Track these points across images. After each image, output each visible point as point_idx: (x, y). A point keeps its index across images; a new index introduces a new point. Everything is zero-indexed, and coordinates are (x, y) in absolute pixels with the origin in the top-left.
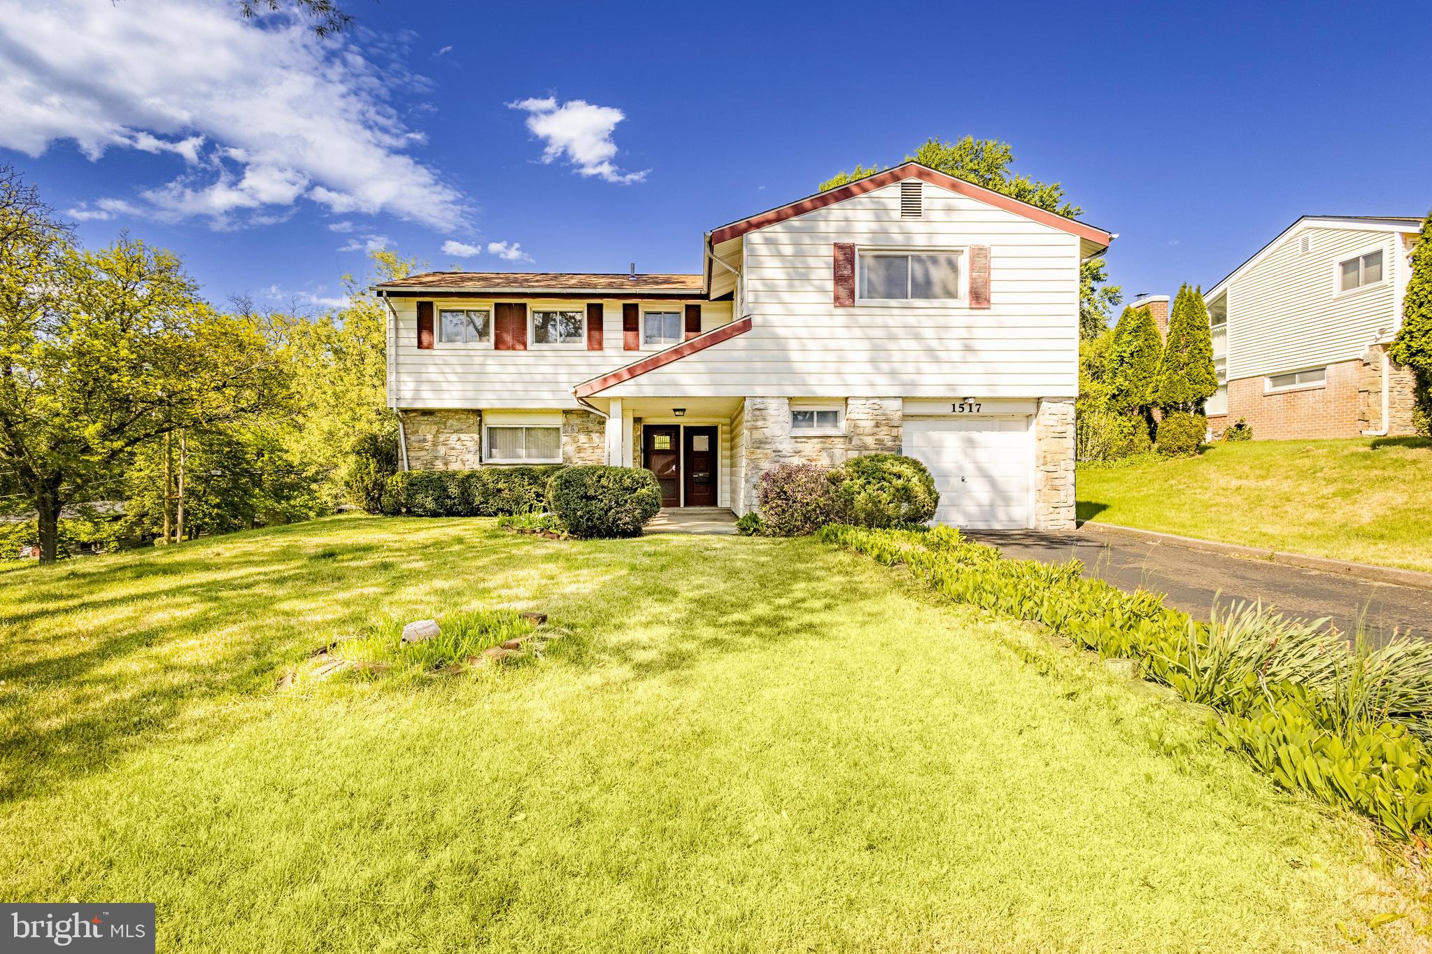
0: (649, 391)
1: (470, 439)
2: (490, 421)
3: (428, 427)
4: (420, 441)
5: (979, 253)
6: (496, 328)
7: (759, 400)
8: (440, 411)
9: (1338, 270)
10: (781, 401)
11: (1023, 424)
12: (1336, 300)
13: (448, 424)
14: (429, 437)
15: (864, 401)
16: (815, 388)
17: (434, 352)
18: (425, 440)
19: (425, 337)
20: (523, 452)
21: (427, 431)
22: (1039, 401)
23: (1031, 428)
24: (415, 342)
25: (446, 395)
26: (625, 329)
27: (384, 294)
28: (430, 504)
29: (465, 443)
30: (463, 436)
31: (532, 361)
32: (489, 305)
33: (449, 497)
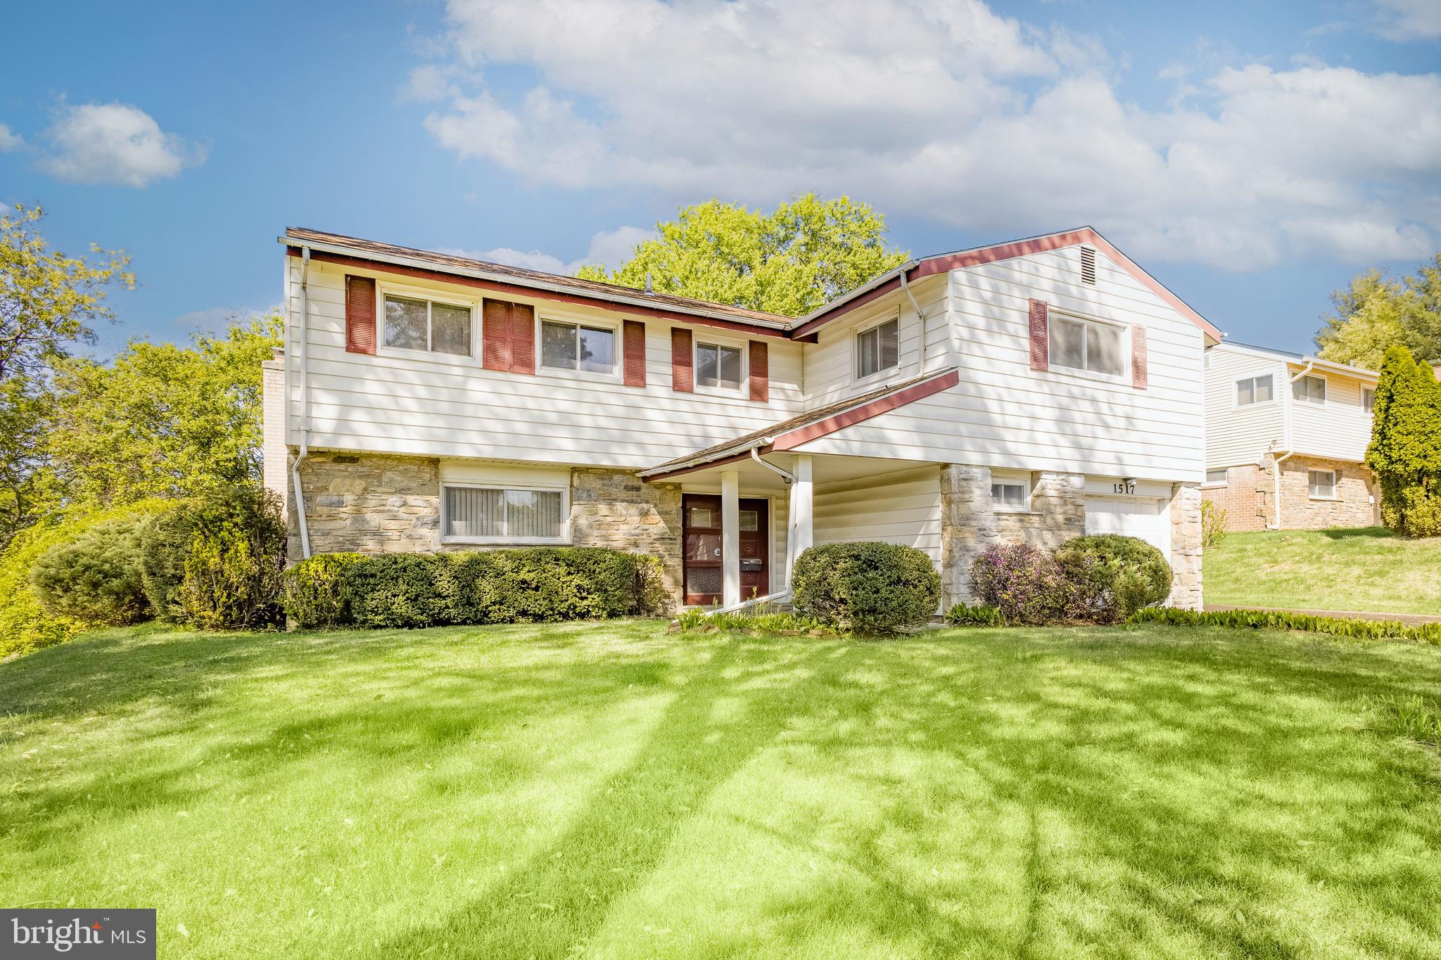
0: (856, 449)
1: (427, 505)
2: (452, 477)
3: (347, 481)
4: (330, 505)
5: (1139, 332)
6: (486, 336)
7: (964, 468)
8: (370, 456)
9: (1235, 387)
10: (985, 469)
11: (1155, 508)
12: (1234, 412)
13: (385, 479)
14: (349, 498)
15: (1054, 477)
16: (1024, 459)
17: (375, 361)
18: (340, 504)
19: (360, 333)
20: (505, 527)
21: (345, 488)
22: (1175, 486)
23: (1163, 512)
24: (341, 340)
25: (398, 432)
26: (676, 362)
27: (306, 253)
28: (401, 606)
29: (416, 510)
30: (411, 499)
31: (540, 392)
32: (472, 298)
33: (439, 596)
